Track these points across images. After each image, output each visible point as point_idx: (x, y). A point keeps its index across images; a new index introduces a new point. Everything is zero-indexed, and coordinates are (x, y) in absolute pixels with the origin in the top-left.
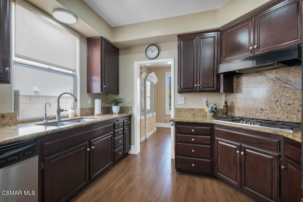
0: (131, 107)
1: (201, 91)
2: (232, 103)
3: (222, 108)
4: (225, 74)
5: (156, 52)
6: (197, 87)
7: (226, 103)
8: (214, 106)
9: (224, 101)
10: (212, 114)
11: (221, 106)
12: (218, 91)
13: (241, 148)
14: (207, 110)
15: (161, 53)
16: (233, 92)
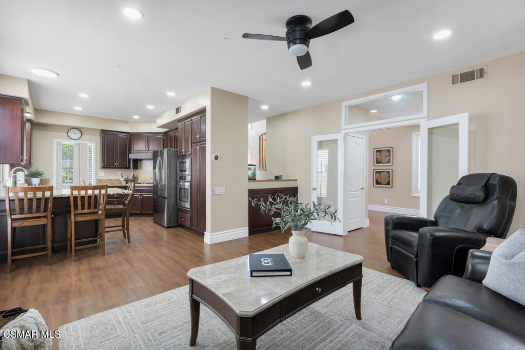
0: (49, 179)
1: (118, 168)
2: (137, 175)
3: (131, 178)
4: (134, 160)
5: (78, 135)
6: (116, 165)
7: (134, 175)
8: (127, 177)
9: (132, 174)
10: (125, 182)
11: (131, 177)
12: (129, 168)
13: (141, 195)
14: (122, 179)
15: (84, 136)
16: (137, 169)
